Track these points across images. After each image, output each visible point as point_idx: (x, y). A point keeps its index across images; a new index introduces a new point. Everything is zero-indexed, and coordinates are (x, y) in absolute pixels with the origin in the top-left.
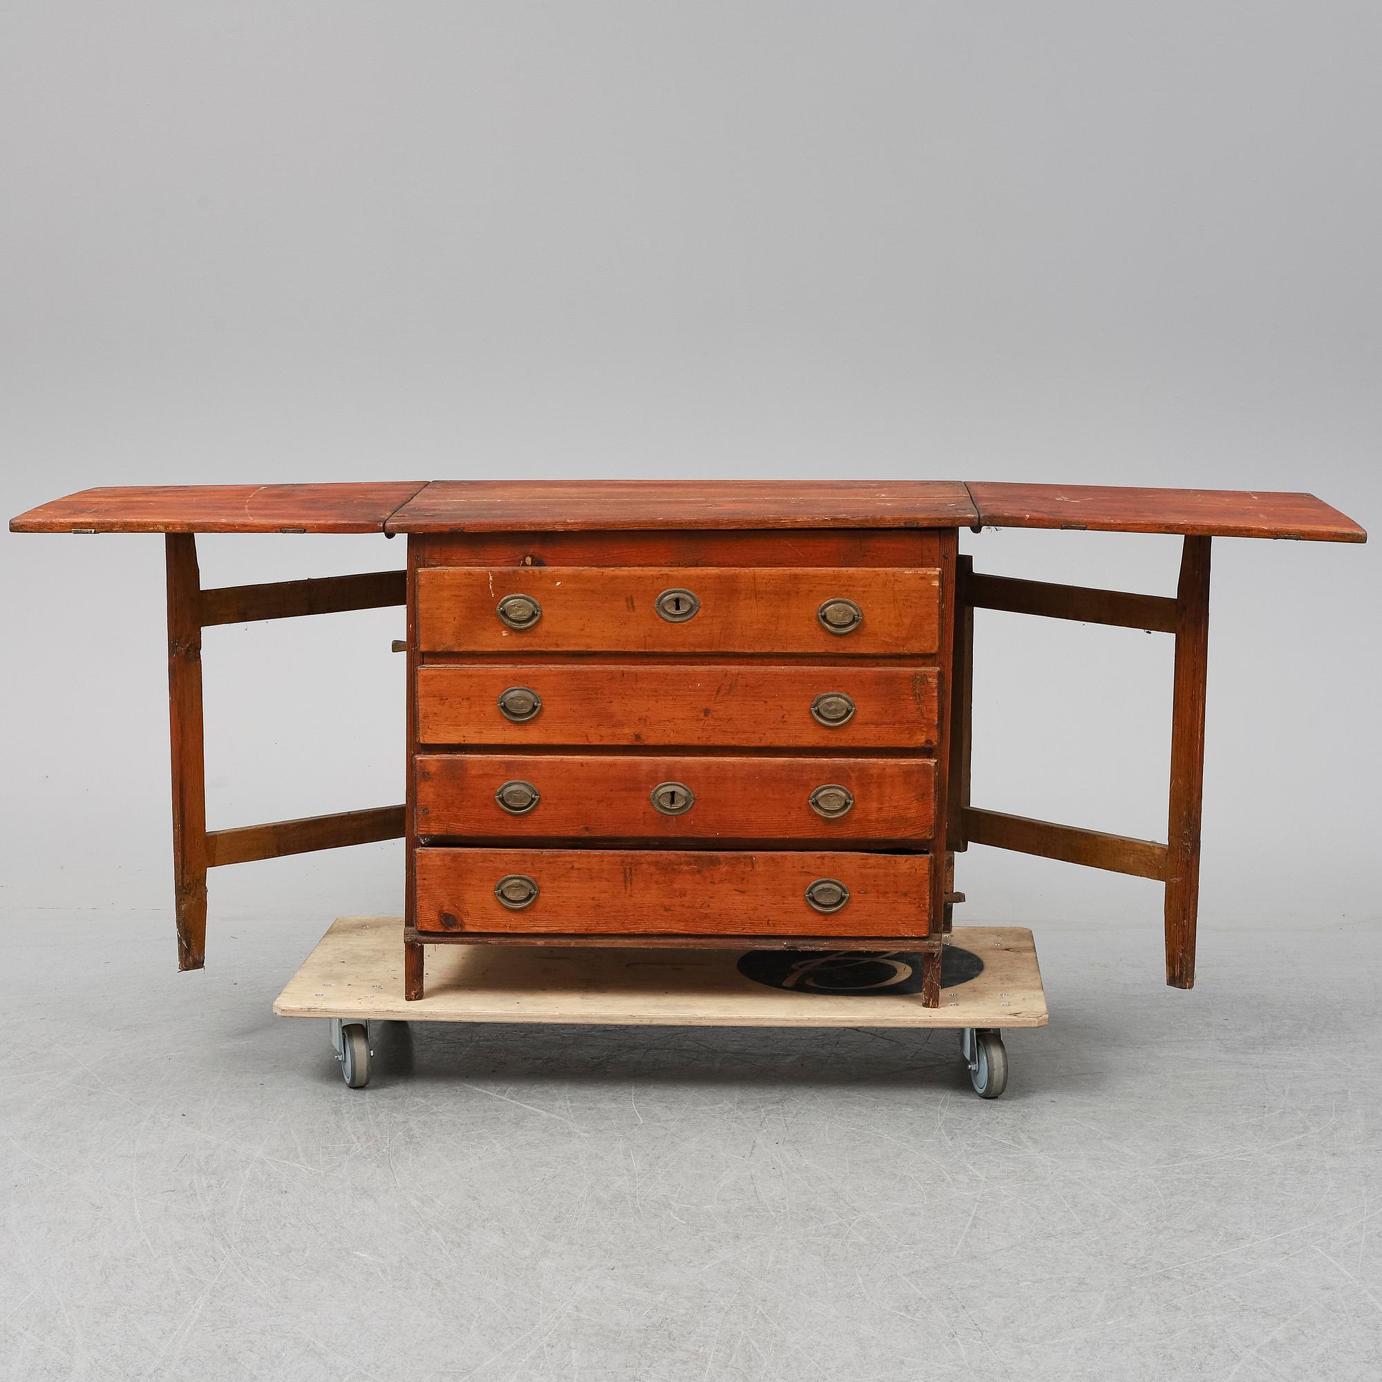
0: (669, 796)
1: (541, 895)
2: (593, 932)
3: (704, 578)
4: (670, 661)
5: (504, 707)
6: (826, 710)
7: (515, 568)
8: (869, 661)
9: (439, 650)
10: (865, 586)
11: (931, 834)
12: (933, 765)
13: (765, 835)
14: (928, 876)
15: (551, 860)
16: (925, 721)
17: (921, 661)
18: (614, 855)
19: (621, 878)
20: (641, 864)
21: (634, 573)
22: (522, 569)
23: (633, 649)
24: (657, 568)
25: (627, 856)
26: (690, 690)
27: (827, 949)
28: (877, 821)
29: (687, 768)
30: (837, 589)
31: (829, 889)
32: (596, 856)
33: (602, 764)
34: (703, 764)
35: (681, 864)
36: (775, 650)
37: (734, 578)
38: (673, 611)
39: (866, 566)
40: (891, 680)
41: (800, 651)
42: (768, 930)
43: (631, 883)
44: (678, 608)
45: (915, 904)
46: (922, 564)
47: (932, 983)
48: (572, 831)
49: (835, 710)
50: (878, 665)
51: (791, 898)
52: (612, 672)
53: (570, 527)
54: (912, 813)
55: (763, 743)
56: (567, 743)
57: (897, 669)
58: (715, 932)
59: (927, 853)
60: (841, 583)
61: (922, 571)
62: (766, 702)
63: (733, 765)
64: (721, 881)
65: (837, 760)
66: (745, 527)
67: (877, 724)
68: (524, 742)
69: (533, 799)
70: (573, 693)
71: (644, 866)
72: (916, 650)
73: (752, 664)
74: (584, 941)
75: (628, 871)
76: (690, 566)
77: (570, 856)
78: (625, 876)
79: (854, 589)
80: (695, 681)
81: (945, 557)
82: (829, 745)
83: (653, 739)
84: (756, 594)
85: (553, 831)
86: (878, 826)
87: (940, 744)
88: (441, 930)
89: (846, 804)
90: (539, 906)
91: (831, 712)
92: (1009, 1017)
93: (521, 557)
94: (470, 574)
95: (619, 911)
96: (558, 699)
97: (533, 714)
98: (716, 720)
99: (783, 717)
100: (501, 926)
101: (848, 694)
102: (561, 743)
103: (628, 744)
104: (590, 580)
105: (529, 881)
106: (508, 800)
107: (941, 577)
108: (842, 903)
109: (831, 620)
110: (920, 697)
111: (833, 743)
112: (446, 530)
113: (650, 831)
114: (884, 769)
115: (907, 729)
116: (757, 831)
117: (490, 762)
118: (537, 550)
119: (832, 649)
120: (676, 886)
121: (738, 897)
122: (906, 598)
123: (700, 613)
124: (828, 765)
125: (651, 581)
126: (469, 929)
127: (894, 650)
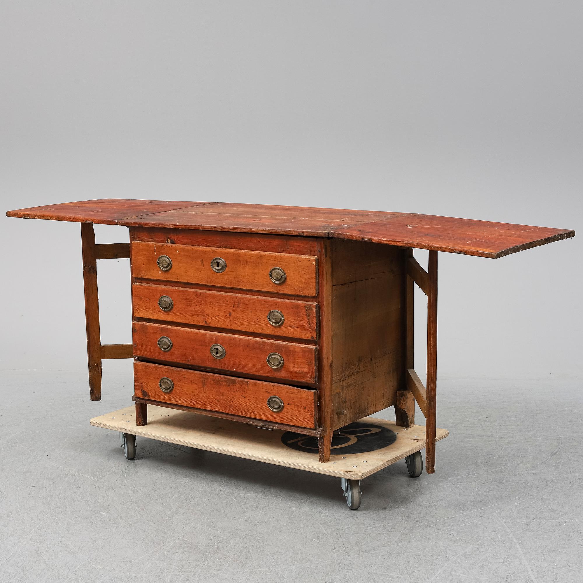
0: (216, 350)
1: (175, 387)
2: (192, 406)
3: (228, 254)
4: (219, 289)
5: (160, 304)
6: (272, 318)
7: (164, 244)
9: (139, 277)
10: (286, 262)
11: (314, 381)
12: (314, 349)
13: (251, 373)
14: (313, 401)
15: (178, 373)
16: (311, 328)
17: (308, 299)
18: (199, 374)
19: (202, 384)
20: (209, 379)
21: (203, 249)
22: (165, 244)
23: (204, 283)
24: (212, 248)
25: (203, 375)
26: (224, 304)
27: (277, 428)
28: (293, 372)
29: (223, 338)
30: (276, 263)
31: (275, 401)
32: (193, 373)
33: (193, 333)
34: (228, 337)
35: (222, 381)
36: (254, 289)
37: (238, 255)
38: (216, 267)
39: (289, 253)
40: (297, 306)
41: (263, 290)
42: (254, 416)
43: (205, 387)
44: (218, 266)
45: (309, 413)
46: (309, 254)
47: (321, 451)
48: (184, 361)
49: (276, 318)
51: (262, 403)
52: (197, 292)
53: (178, 227)
54: (306, 370)
55: (251, 330)
56: (182, 322)
57: (300, 302)
58: (235, 414)
60: (278, 260)
61: (309, 257)
63: (239, 339)
64: (237, 391)
65: (278, 342)
66: (239, 231)
67: (293, 327)
68: (168, 320)
69: (169, 345)
70: (184, 300)
71: (210, 380)
72: (307, 294)
73: (248, 294)
75: (204, 381)
76: (224, 248)
79: (283, 263)
80: (226, 299)
81: (319, 251)
82: (275, 335)
83: (212, 323)
84: (247, 263)
85: (178, 360)
86: (293, 374)
88: (142, 397)
89: (280, 363)
90: (174, 392)
91: (274, 319)
93: (166, 239)
94: (148, 245)
95: (201, 399)
96: (179, 302)
97: (169, 309)
98: (233, 318)
99: (258, 319)
100: (162, 399)
101: (281, 311)
102: (180, 322)
103: (203, 325)
104: (188, 251)
105: (170, 381)
106: (161, 344)
107: (317, 261)
108: (280, 408)
109: (273, 277)
110: (309, 316)
111: (276, 334)
112: (137, 225)
113: (210, 365)
114: (295, 348)
115: (304, 330)
116: (249, 370)
117: (156, 327)
118: (172, 236)
119: (275, 291)
120: (221, 391)
121: (242, 399)
122: (303, 269)
123: (227, 269)
124: (274, 344)
125: (209, 253)
126: (151, 398)
127: (299, 293)
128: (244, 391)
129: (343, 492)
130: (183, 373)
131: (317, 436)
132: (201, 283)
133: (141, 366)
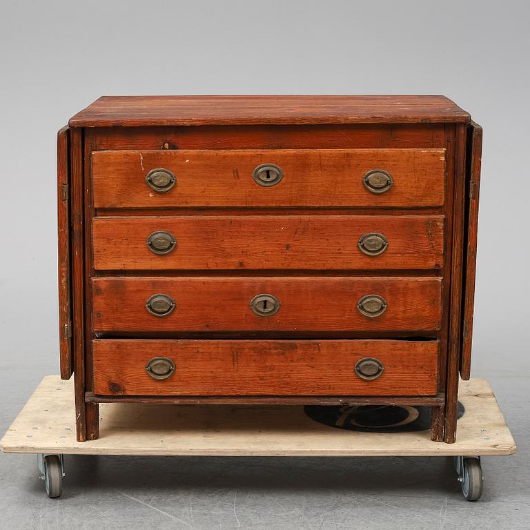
0: (263, 304)
1: (177, 370)
2: (212, 395)
3: (286, 157)
5: (151, 245)
6: (368, 245)
7: (158, 151)
8: (397, 211)
9: (107, 207)
10: (394, 161)
11: (438, 327)
12: (441, 281)
14: (436, 355)
15: (183, 347)
16: (435, 251)
17: (432, 211)
18: (226, 343)
19: (231, 359)
20: (244, 349)
21: (238, 153)
22: (162, 152)
23: (238, 205)
24: (255, 150)
25: (234, 344)
26: (277, 232)
27: (369, 404)
28: (403, 319)
29: (274, 285)
30: (376, 163)
31: (370, 365)
32: (213, 344)
33: (218, 283)
34: (286, 282)
35: (271, 349)
36: (334, 205)
37: (306, 156)
38: (265, 179)
39: (396, 148)
40: (413, 224)
41: (351, 205)
42: (330, 392)
43: (237, 362)
44: (268, 177)
45: (428, 374)
46: (433, 146)
47: (438, 426)
48: (197, 328)
49: (375, 245)
50: (403, 214)
51: (345, 371)
52: (224, 221)
53: (194, 123)
54: (426, 313)
55: (327, 267)
56: (193, 268)
57: (416, 217)
58: (294, 394)
59: (435, 339)
60: (379, 159)
61: (433, 150)
62: (328, 240)
64: (298, 360)
65: (376, 278)
67: (402, 254)
68: (165, 268)
69: (171, 307)
70: (197, 235)
71: (246, 350)
72: (429, 204)
74: (206, 400)
75: (235, 353)
76: (276, 149)
77: (196, 344)
78: (233, 357)
79: (388, 163)
80: (280, 226)
81: (448, 141)
82: (370, 268)
83: (252, 264)
84: (321, 167)
85: (185, 328)
86: (403, 322)
87: (444, 266)
88: (110, 394)
89: (382, 308)
90: (176, 378)
91: (372, 246)
92: (491, 448)
93: (162, 143)
94: (127, 155)
96: (188, 239)
97: (170, 250)
98: (294, 252)
99: (339, 250)
100: (150, 391)
101: (383, 234)
102: (190, 268)
103: (235, 268)
104: (208, 158)
105: (169, 361)
106: (154, 307)
107: (446, 155)
108: (379, 374)
109: (372, 184)
110: (431, 236)
111: (373, 267)
113: (249, 327)
114: (408, 284)
115: (423, 257)
116: (322, 326)
117: (143, 282)
118: (173, 138)
119: (372, 204)
120: (267, 364)
121: (309, 371)
122: (423, 169)
123: (283, 180)
124: (370, 282)
125: (250, 158)
126: (129, 393)
127: (415, 204)
128: (312, 358)
129: (459, 476)
131: (440, 404)
132: (233, 206)
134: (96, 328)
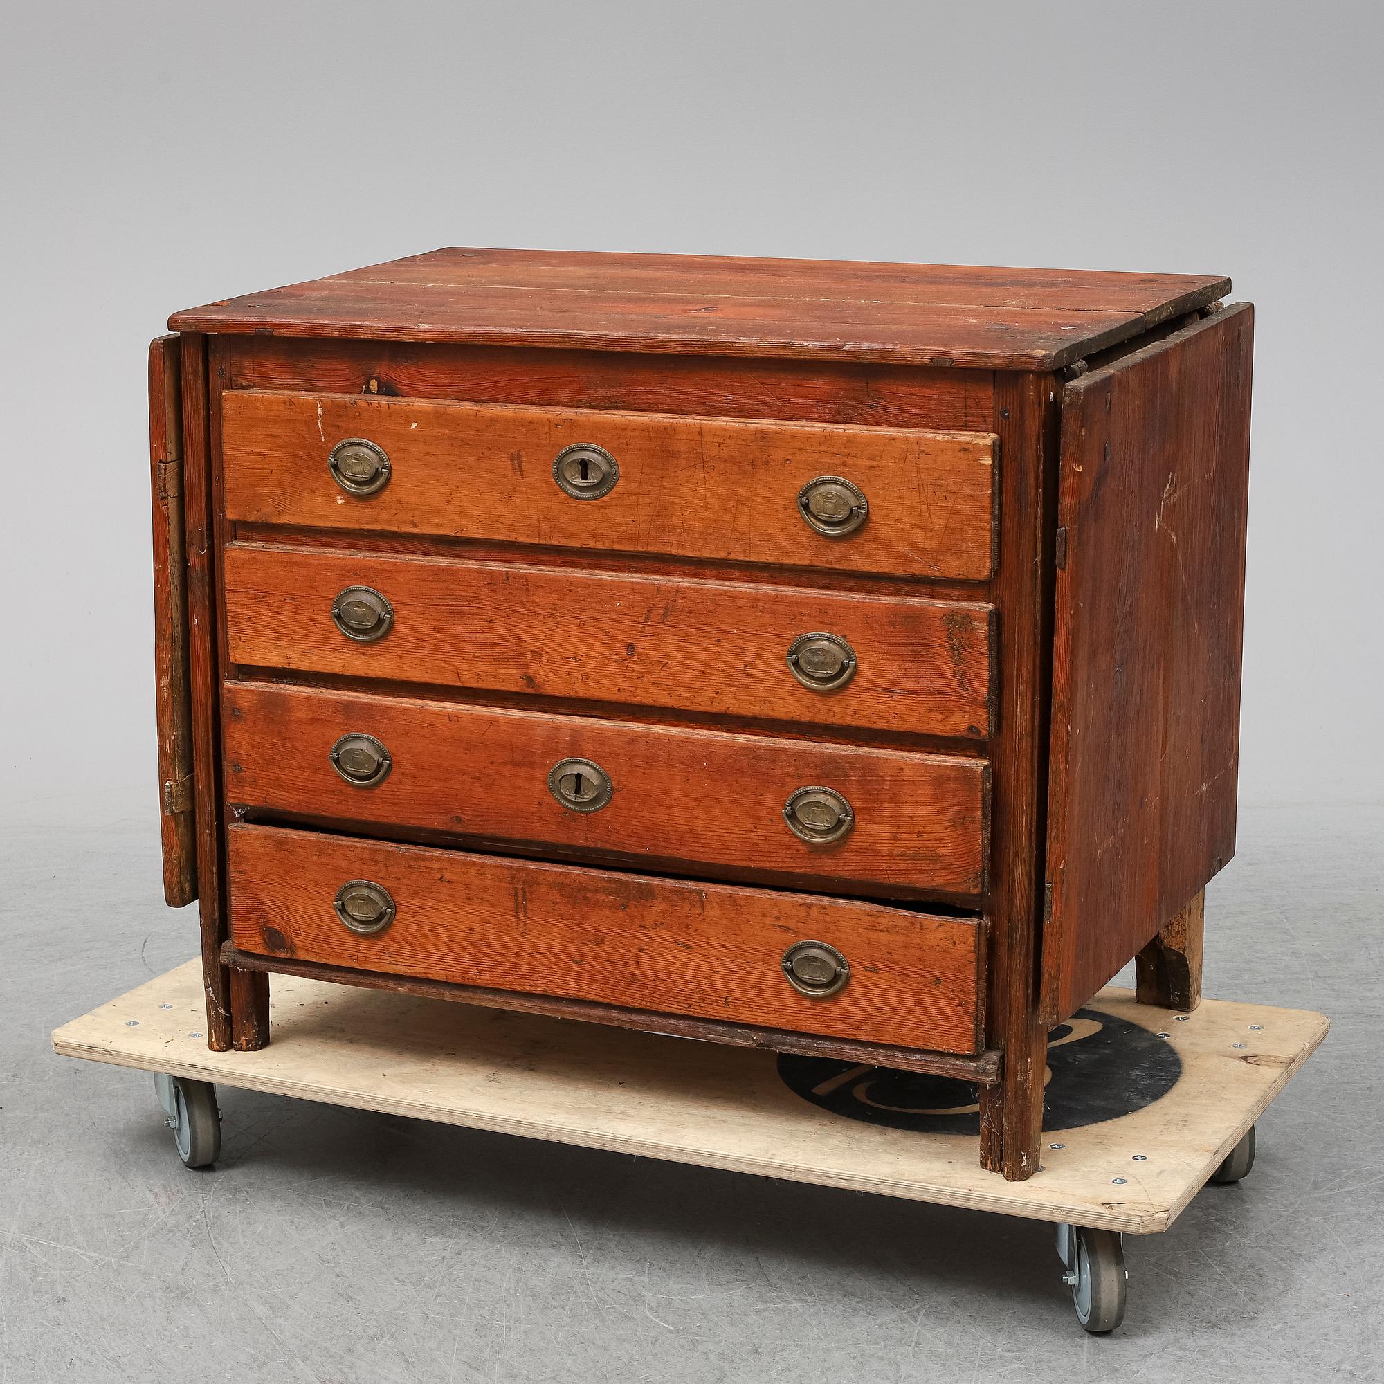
0: (573, 780)
1: (399, 916)
2: (471, 982)
3: (624, 429)
4: (581, 560)
5: (338, 617)
6: (809, 662)
7: (355, 396)
8: (883, 585)
9: (250, 520)
10: (871, 458)
11: (976, 887)
12: (980, 770)
13: (718, 859)
14: (973, 956)
15: (411, 863)
16: (967, 694)
18: (499, 866)
19: (511, 904)
20: (539, 884)
21: (521, 415)
22: (363, 400)
23: (522, 539)
24: (559, 409)
25: (519, 869)
26: (606, 612)
27: (818, 1055)
28: (891, 855)
29: (601, 738)
30: (828, 460)
31: (817, 959)
32: (474, 864)
33: (479, 719)
34: (625, 734)
35: (597, 891)
36: (733, 557)
37: (668, 433)
38: (578, 480)
39: (878, 424)
40: (914, 619)
41: (771, 560)
42: (726, 1013)
43: (525, 913)
44: (585, 477)
45: (953, 999)
46: (966, 426)
48: (437, 822)
49: (823, 663)
50: (897, 593)
51: (760, 965)
52: (492, 573)
53: (421, 337)
54: (946, 849)
55: (717, 707)
56: (430, 681)
57: (924, 601)
58: (648, 1005)
59: (979, 915)
60: (835, 451)
61: (964, 437)
62: (719, 641)
63: (670, 740)
64: (656, 926)
65: (830, 748)
67: (891, 693)
68: (371, 674)
69: (380, 766)
70: (437, 602)
71: (544, 889)
72: (953, 573)
73: (702, 576)
74: (464, 994)
75: (520, 892)
76: (607, 408)
77: (439, 859)
78: (516, 902)
79: (857, 461)
80: (612, 597)
81: (1003, 416)
82: (817, 721)
83: (553, 682)
84: (701, 460)
85: (412, 818)
86: (893, 863)
87: (996, 734)
88: (265, 953)
89: (840, 823)
90: (394, 931)
91: (815, 665)
92: (1097, 1209)
93: (362, 380)
94: (291, 403)
95: (507, 955)
96: (417, 609)
98: (644, 662)
99: (745, 667)
100: (345, 956)
101: (845, 637)
102: (422, 680)
103: (517, 689)
104: (458, 421)
105: (381, 893)
106: (345, 763)
107: (999, 451)
108: (837, 983)
109: (816, 512)
110: (958, 653)
111: (821, 718)
112: (249, 331)
113: (548, 833)
114: (902, 769)
115: (939, 704)
116: (707, 850)
117: (323, 702)
118: (385, 370)
119: (820, 561)
120: (590, 926)
121: (680, 955)
122: (938, 482)
123: (619, 487)
124: (813, 754)
125: (546, 429)
126: (302, 955)
127: (919, 570)
128: (688, 926)
129: (1063, 1269)
130: (435, 864)
131: (984, 1079)
132: (512, 539)
133: (263, 841)
134: (232, 796)
